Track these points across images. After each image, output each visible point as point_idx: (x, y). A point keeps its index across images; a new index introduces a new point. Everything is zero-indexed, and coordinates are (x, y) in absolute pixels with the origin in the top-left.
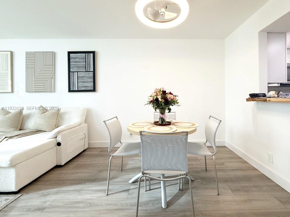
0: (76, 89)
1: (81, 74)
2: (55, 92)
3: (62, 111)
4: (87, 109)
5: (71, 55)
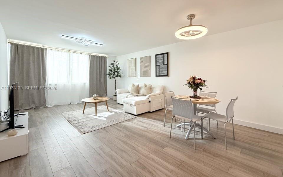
0: (159, 75)
1: (161, 67)
2: (150, 76)
3: (152, 87)
4: (164, 86)
5: (157, 56)
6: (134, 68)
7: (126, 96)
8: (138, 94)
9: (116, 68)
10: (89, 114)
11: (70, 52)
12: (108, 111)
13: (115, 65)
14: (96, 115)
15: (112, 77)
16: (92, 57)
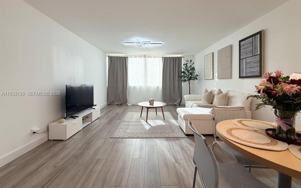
0: (245, 75)
1: (249, 60)
2: (231, 78)
5: (241, 43)
6: (211, 67)
7: (192, 104)
8: (211, 105)
9: (189, 69)
10: (143, 119)
11: (145, 57)
12: (164, 119)
13: (189, 65)
14: (147, 122)
15: (185, 80)
16: (165, 60)
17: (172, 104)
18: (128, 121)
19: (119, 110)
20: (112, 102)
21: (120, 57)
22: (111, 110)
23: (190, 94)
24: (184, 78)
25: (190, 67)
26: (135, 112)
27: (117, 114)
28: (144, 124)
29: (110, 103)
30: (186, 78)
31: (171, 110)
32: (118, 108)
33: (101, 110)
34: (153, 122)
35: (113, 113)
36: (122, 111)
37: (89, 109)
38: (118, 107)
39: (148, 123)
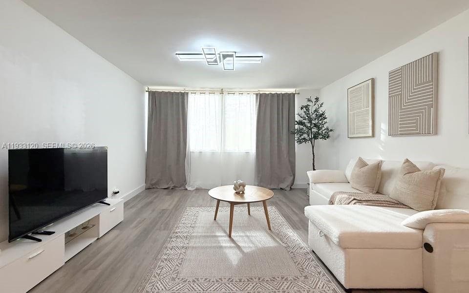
3: (446, 175)
6: (368, 110)
9: (314, 116)
10: (220, 227)
11: (222, 93)
12: (270, 229)
13: (312, 109)
14: (230, 236)
15: (304, 139)
16: (263, 99)
17: (276, 187)
18: (185, 235)
19: (167, 202)
20: (155, 184)
21: (173, 93)
22: (151, 202)
23: (314, 170)
24: (301, 136)
25: (315, 111)
26: (201, 206)
27: (164, 211)
28: (224, 245)
29: (152, 185)
30: (305, 136)
31: (278, 202)
32: (168, 197)
33: (126, 204)
34: (246, 239)
35: (153, 211)
36: (174, 203)
37: (97, 206)
38: (167, 195)
39: (233, 241)
